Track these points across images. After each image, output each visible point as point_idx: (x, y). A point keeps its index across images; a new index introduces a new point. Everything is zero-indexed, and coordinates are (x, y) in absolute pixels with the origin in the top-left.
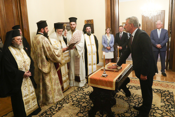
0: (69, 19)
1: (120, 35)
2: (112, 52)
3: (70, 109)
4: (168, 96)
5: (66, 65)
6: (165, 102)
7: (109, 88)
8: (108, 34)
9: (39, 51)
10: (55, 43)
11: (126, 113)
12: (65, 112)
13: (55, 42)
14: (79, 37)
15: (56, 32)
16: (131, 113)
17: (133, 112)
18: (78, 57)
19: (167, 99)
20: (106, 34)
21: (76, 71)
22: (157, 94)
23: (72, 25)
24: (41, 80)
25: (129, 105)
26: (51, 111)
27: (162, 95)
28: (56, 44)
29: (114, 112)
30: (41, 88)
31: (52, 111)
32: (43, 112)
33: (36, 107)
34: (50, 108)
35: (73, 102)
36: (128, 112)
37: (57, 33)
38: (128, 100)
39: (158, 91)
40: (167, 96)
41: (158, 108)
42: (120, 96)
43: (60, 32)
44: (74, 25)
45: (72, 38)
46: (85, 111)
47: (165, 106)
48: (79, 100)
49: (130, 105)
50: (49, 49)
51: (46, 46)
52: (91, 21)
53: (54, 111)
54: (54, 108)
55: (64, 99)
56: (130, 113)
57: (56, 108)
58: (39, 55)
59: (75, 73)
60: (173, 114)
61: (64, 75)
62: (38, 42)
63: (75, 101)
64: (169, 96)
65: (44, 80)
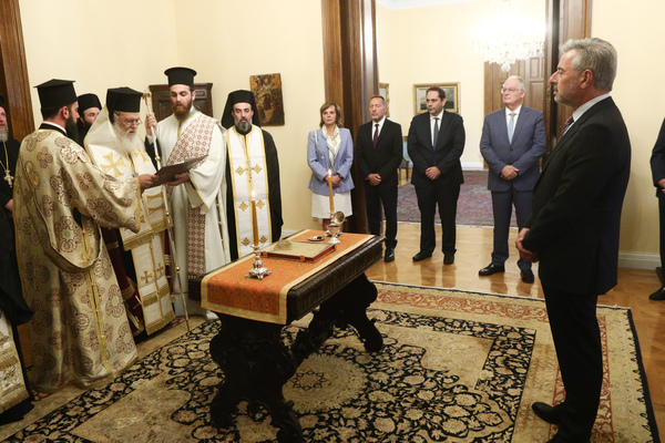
0: (167, 72)
1: (374, 129)
2: (346, 192)
3: (155, 396)
4: (515, 348)
5: (157, 242)
6: (497, 366)
7: (268, 318)
8: (328, 126)
9: (49, 192)
10: (107, 163)
11: (349, 406)
12: (134, 407)
13: (109, 157)
14: (202, 140)
15: (112, 121)
16: (368, 406)
17: (376, 403)
18: (202, 213)
19: (507, 359)
20: (324, 127)
21: (193, 262)
22: (480, 342)
23: (175, 95)
24: (56, 298)
25: (366, 381)
26: (84, 404)
27: (494, 344)
28: (114, 166)
29: (292, 403)
30: (58, 327)
31: (88, 406)
32: (55, 412)
33: (20, 395)
34: (83, 395)
35: (170, 373)
36: (357, 404)
37: (116, 125)
38: (369, 364)
39: (485, 331)
40: (510, 347)
41: (465, 388)
42: (347, 349)
43: (129, 124)
44: (181, 93)
45: (180, 142)
46: (204, 404)
47: (494, 379)
48: (194, 364)
49: (372, 380)
50: (86, 182)
51: (74, 171)
52: (273, 80)
53: (95, 405)
54: (98, 395)
55: (142, 364)
56: (362, 407)
57: (106, 393)
58: (49, 206)
59: (190, 270)
60: (510, 408)
61: (146, 277)
62: (43, 157)
63: (179, 371)
64: (519, 346)
65: (65, 294)
